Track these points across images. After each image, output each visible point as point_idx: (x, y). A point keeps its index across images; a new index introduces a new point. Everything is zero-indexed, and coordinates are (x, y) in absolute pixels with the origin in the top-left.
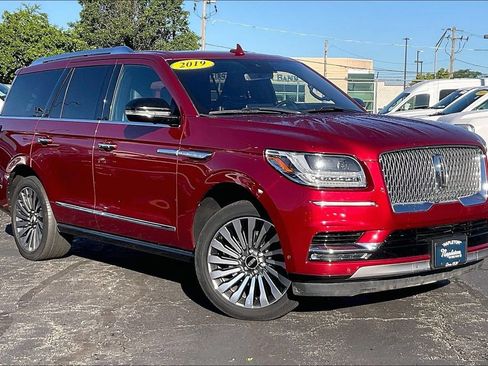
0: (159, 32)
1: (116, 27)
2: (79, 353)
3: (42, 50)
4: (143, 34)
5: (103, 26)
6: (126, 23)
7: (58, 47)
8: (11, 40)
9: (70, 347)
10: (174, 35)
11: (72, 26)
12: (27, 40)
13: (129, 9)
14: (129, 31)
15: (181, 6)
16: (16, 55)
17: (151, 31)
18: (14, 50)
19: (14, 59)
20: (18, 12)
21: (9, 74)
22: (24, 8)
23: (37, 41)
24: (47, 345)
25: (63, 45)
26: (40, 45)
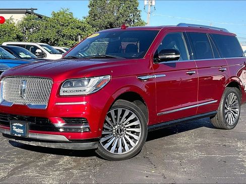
0: (126, 20)
1: (106, 18)
2: (75, 166)
3: (70, 30)
4: (118, 22)
5: (99, 18)
6: (110, 16)
7: (78, 28)
8: (55, 25)
9: (71, 164)
10: (134, 22)
11: (84, 18)
12: (63, 25)
13: (112, 9)
14: (112, 20)
15: (138, 8)
16: (58, 32)
17: (122, 20)
18: (57, 30)
19: (57, 34)
20: (59, 12)
21: (54, 41)
22: (62, 10)
23: (68, 26)
24: (61, 163)
25: (80, 27)
26: (69, 27)
